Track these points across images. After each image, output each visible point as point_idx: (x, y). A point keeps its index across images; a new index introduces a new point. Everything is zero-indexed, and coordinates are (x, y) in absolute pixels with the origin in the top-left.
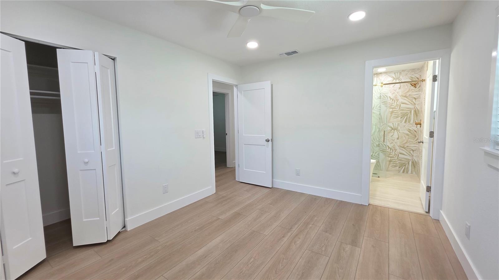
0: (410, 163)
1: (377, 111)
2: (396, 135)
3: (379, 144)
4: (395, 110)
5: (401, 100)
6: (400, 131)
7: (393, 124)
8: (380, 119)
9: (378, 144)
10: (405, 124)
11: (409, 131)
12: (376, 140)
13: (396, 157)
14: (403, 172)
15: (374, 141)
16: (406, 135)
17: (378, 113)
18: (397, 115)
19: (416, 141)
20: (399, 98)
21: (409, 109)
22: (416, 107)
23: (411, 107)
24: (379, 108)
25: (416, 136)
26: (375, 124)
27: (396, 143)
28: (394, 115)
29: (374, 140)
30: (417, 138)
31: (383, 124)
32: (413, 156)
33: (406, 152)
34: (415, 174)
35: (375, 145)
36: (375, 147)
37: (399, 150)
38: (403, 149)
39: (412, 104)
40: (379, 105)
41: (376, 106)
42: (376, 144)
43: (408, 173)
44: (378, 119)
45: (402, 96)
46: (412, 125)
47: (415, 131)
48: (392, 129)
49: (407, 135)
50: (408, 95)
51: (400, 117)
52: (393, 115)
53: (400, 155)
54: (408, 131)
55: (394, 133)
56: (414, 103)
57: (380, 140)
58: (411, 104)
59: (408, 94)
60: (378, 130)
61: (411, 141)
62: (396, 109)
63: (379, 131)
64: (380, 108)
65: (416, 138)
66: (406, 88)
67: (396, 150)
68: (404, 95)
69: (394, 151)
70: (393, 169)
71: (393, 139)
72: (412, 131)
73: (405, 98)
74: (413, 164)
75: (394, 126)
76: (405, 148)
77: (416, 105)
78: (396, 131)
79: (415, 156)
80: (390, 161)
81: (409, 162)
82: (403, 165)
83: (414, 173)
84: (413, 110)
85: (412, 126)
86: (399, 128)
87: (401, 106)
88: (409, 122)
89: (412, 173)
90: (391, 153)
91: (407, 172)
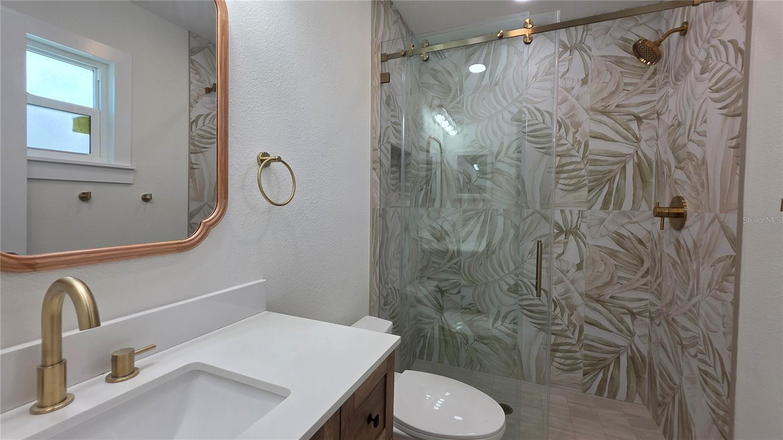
0: (624, 359)
1: (511, 165)
2: (572, 256)
3: (516, 285)
4: (568, 160)
5: (589, 125)
6: (589, 241)
7: (562, 211)
8: (518, 192)
9: (512, 282)
10: (602, 214)
11: (619, 239)
12: (508, 268)
13: (573, 334)
14: (600, 392)
15: (502, 274)
16: (610, 254)
17: (513, 171)
18: (574, 181)
19: (643, 277)
20: (583, 117)
21: (619, 159)
22: (642, 151)
23: (624, 152)
24: (515, 156)
25: (643, 262)
26: (504, 210)
27: (572, 282)
28: (566, 182)
29: (502, 269)
30: (648, 269)
31: (530, 211)
32: (632, 334)
33: (606, 318)
34: (640, 402)
35: (505, 287)
36: (502, 291)
37: (583, 311)
38: (599, 307)
39: (626, 139)
40: (514, 147)
41: (508, 147)
42: (508, 284)
43: (614, 398)
44: (514, 193)
45: (594, 110)
46: (629, 217)
47: (640, 242)
48: (561, 231)
49: (612, 254)
50: (612, 108)
51: (586, 189)
52: (561, 181)
53: (589, 330)
54: (613, 239)
55: (566, 244)
56: (635, 136)
57: (520, 270)
58: (623, 137)
59: (615, 101)
60: (512, 232)
61: (624, 278)
62: (574, 159)
63: (516, 236)
64: (519, 155)
65: (644, 269)
66: (607, 80)
67: (572, 308)
68: (599, 106)
69: (567, 312)
70: (565, 377)
71: (564, 267)
72: (629, 239)
73: (604, 118)
74: (633, 363)
75: (565, 219)
76: (603, 303)
77: (643, 144)
78: (571, 237)
79: (640, 337)
80: (555, 348)
81: (618, 358)
82: (601, 366)
83: (638, 400)
84: (632, 162)
85: (628, 221)
86: (583, 228)
87: (590, 147)
88: (619, 205)
89: (629, 398)
90: (556, 317)
91: (613, 394)
